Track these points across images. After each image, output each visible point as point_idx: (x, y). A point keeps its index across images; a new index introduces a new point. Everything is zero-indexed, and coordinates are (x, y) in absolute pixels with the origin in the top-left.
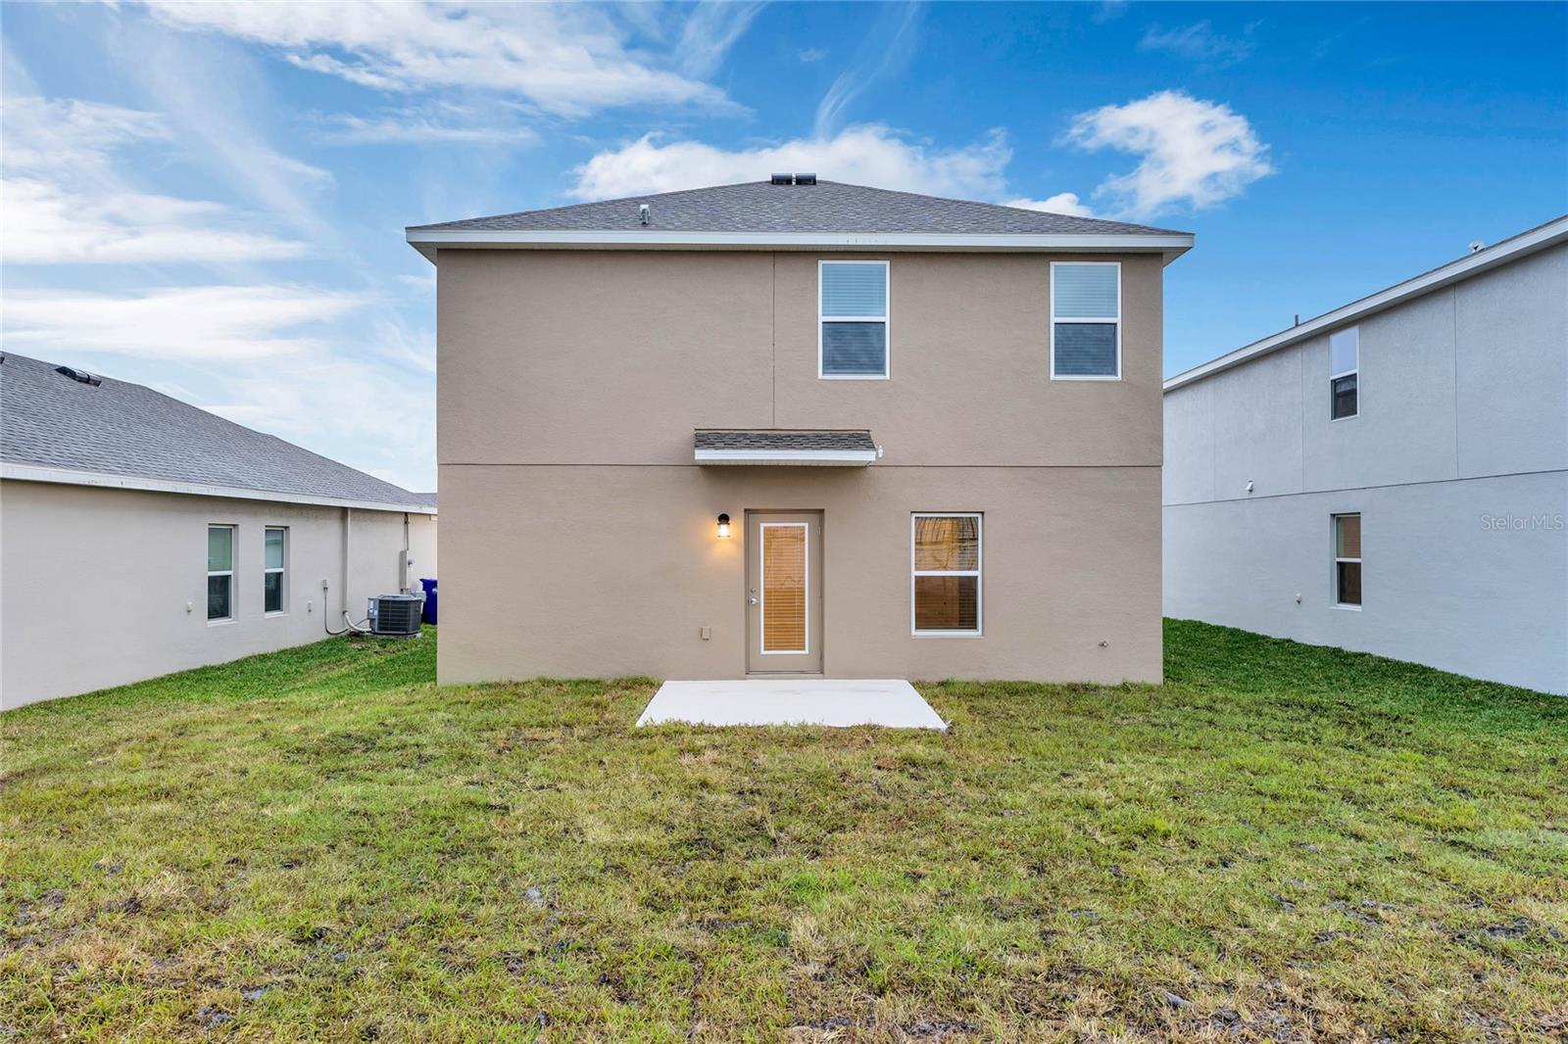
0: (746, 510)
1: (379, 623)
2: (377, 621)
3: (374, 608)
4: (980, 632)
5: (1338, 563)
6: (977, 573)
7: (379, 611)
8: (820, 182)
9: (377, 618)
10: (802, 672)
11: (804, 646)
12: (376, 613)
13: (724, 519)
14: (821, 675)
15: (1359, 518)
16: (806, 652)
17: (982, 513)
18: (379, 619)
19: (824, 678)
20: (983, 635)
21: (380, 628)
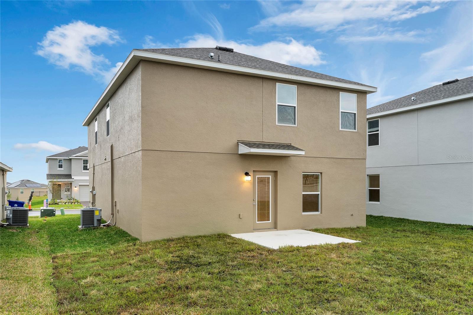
0: (253, 171)
1: (12, 220)
2: (11, 219)
3: (10, 214)
4: (320, 213)
5: (369, 189)
6: (319, 193)
7: (12, 215)
8: (234, 52)
9: (11, 218)
10: (269, 229)
11: (269, 219)
12: (11, 215)
13: (247, 174)
14: (276, 229)
15: (379, 176)
16: (270, 221)
17: (321, 173)
18: (13, 219)
19: (277, 230)
20: (321, 213)
21: (13, 223)
